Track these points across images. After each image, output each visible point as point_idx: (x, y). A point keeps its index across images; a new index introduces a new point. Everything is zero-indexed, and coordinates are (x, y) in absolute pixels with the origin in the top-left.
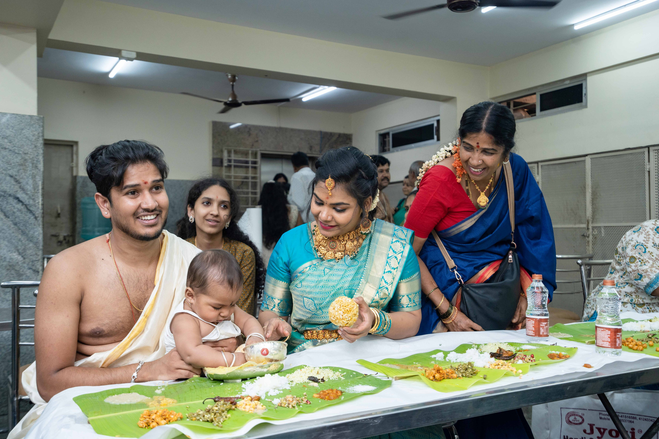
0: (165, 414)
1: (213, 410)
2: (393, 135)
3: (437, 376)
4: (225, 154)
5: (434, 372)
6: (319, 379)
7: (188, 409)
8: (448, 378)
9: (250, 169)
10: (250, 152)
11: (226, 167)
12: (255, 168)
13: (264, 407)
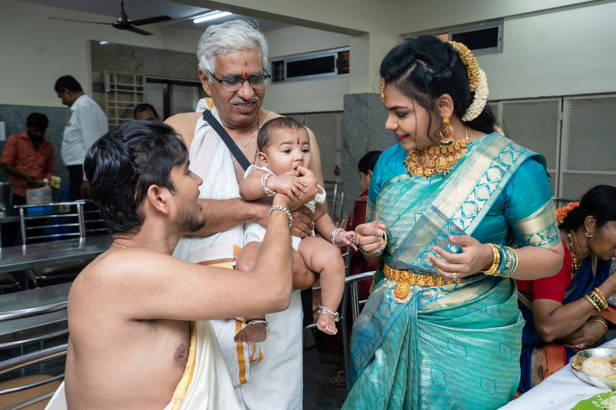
2: (289, 64)
4: (107, 79)
9: (135, 96)
10: (135, 77)
11: (108, 93)
12: (141, 94)
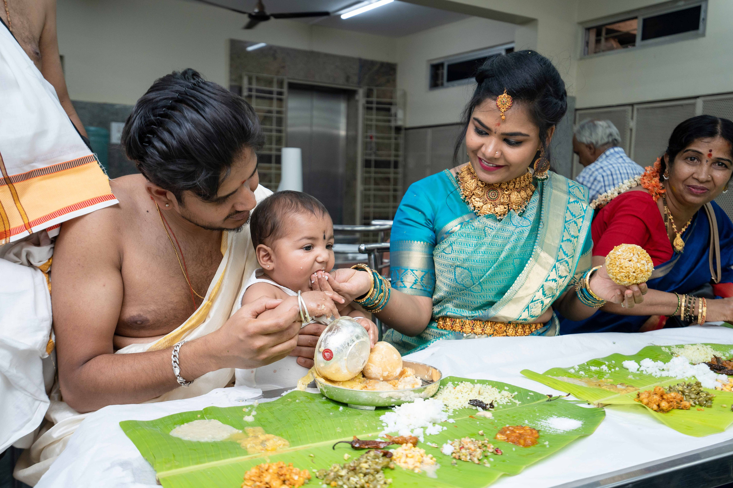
0: (283, 472)
1: (361, 468)
2: (450, 66)
3: (664, 405)
4: (245, 81)
5: (657, 398)
6: (487, 405)
7: (313, 458)
8: (678, 408)
9: (275, 101)
10: (275, 80)
12: (280, 100)
13: (434, 459)
